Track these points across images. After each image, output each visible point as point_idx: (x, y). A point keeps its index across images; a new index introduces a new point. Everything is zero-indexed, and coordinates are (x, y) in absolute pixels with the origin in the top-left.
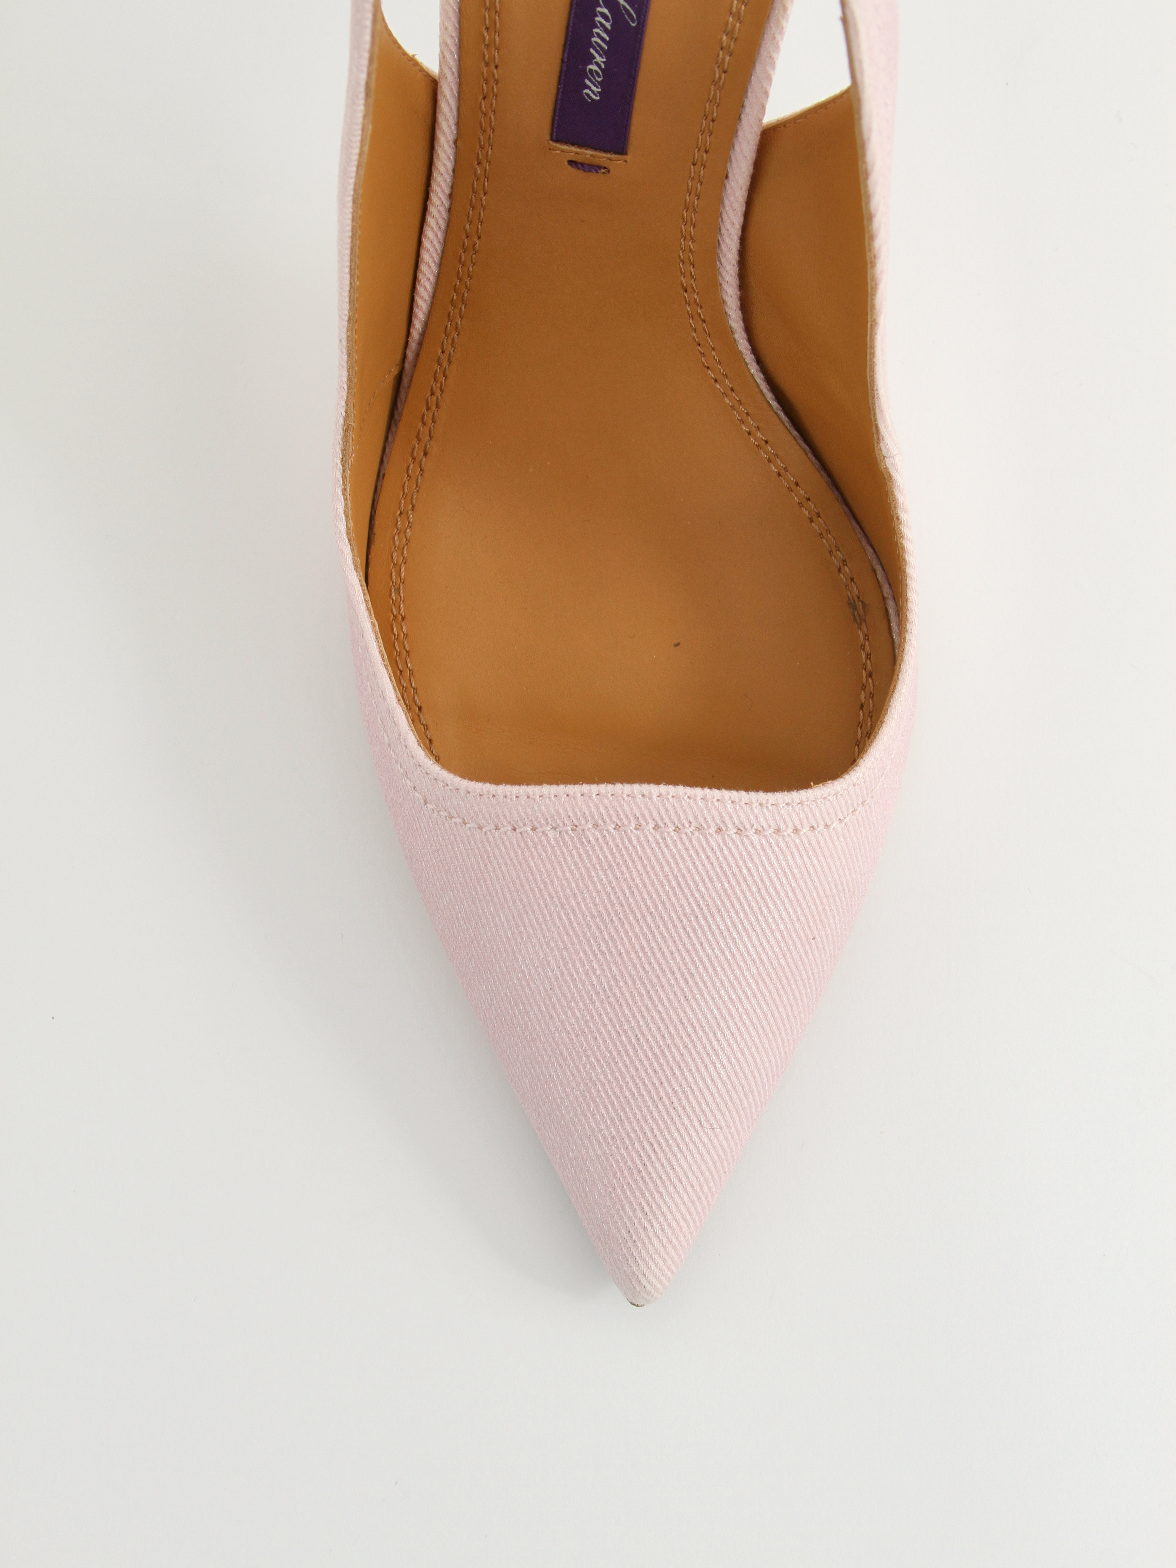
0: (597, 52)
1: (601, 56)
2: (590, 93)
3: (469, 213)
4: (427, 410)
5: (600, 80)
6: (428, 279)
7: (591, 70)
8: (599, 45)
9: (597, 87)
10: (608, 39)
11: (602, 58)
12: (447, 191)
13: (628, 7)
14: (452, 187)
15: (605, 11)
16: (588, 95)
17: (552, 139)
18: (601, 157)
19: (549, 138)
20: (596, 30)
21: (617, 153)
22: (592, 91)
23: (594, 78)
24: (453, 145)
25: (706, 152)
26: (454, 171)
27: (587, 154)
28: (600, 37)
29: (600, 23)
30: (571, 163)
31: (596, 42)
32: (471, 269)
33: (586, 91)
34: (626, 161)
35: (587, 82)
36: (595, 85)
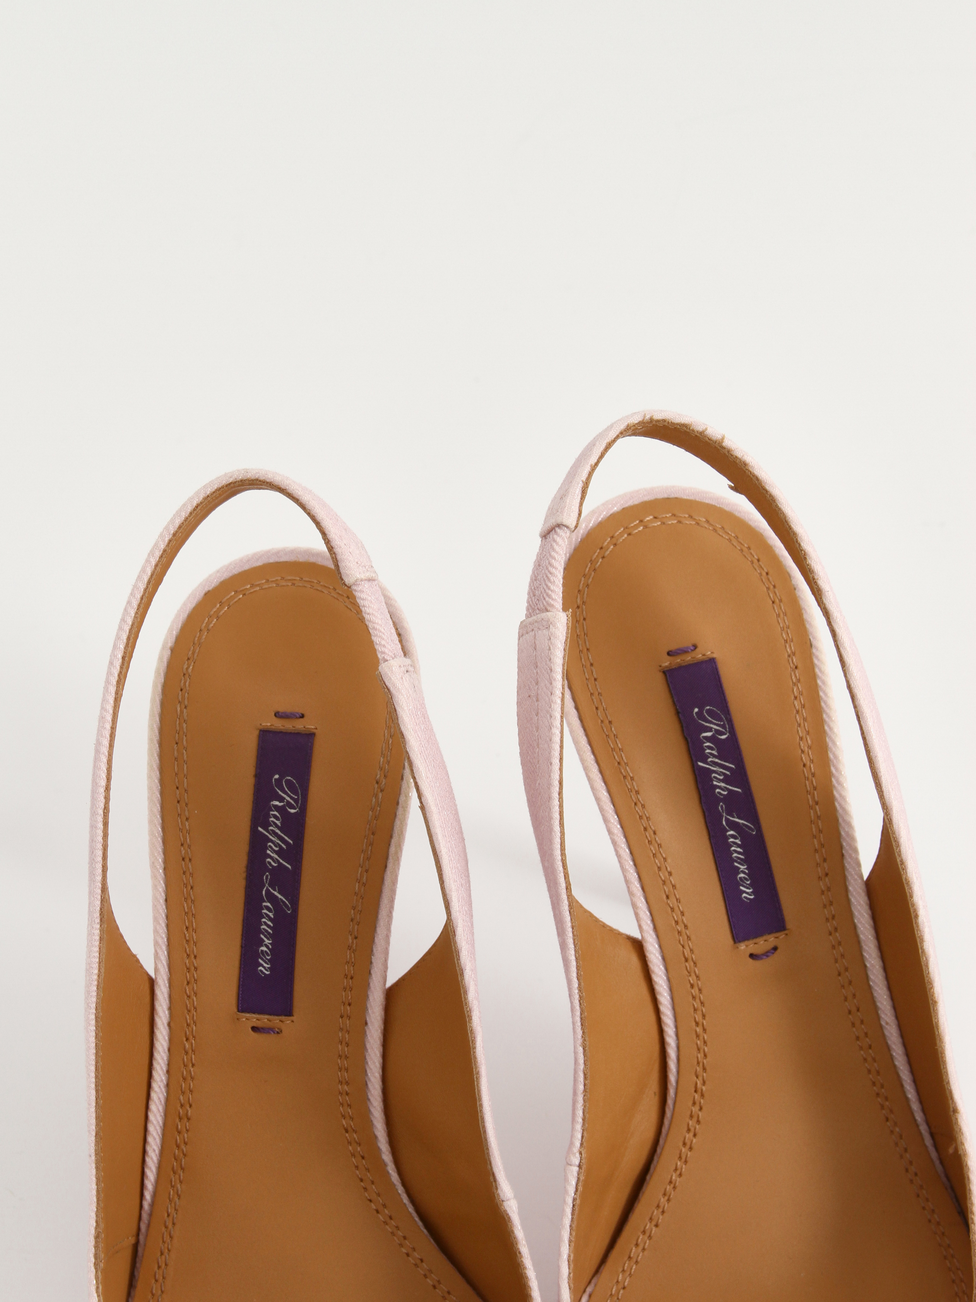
0: (265, 936)
1: (268, 939)
2: (263, 969)
3: (182, 1085)
4: (158, 1269)
5: (268, 958)
6: (154, 1150)
7: (262, 951)
8: (267, 931)
9: (268, 964)
10: (272, 925)
11: (269, 940)
12: (165, 1069)
13: (284, 899)
14: (169, 1065)
15: (269, 904)
16: (261, 971)
17: (239, 1011)
18: (275, 1021)
19: (236, 1010)
20: (264, 920)
21: (286, 1015)
22: (264, 968)
23: (265, 957)
24: (167, 1028)
25: (350, 1005)
26: (169, 1050)
27: (264, 1020)
28: (266, 925)
29: (266, 914)
30: (254, 1029)
31: (264, 929)
32: (186, 1135)
33: (261, 968)
34: (293, 1021)
35: (260, 961)
36: (266, 963)
